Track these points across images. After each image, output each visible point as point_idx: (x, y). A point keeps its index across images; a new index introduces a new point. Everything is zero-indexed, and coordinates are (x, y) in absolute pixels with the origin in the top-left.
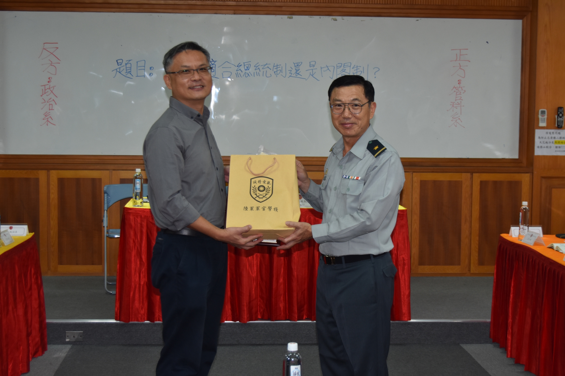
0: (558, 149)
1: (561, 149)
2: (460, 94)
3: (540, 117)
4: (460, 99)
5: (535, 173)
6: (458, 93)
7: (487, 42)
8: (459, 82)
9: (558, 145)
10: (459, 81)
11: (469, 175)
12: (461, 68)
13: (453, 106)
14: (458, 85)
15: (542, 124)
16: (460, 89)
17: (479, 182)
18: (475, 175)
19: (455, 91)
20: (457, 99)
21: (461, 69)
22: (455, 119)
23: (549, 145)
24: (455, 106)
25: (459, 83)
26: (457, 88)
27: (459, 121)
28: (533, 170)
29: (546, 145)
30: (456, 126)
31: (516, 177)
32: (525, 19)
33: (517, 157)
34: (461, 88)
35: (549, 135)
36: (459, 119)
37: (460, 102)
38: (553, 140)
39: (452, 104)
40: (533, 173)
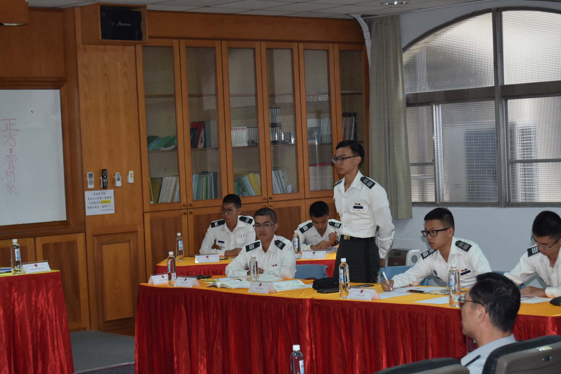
0: (105, 208)
1: (106, 208)
2: (12, 163)
3: (88, 179)
4: (12, 167)
5: (88, 232)
6: (10, 162)
7: (32, 112)
8: (10, 151)
9: (104, 204)
10: (10, 150)
11: (32, 239)
12: (11, 137)
13: (7, 174)
14: (10, 154)
15: (90, 186)
16: (12, 158)
17: (42, 245)
18: (38, 239)
19: (8, 160)
20: (10, 167)
21: (12, 138)
22: (10, 187)
23: (96, 205)
24: (9, 174)
25: (11, 152)
26: (9, 157)
27: (13, 189)
28: (85, 230)
29: (94, 205)
30: (11, 194)
31: (72, 237)
32: (62, 88)
33: (64, 218)
34: (13, 156)
35: (96, 196)
36: (13, 186)
37: (13, 171)
38: (100, 200)
39: (6, 172)
40: (85, 232)
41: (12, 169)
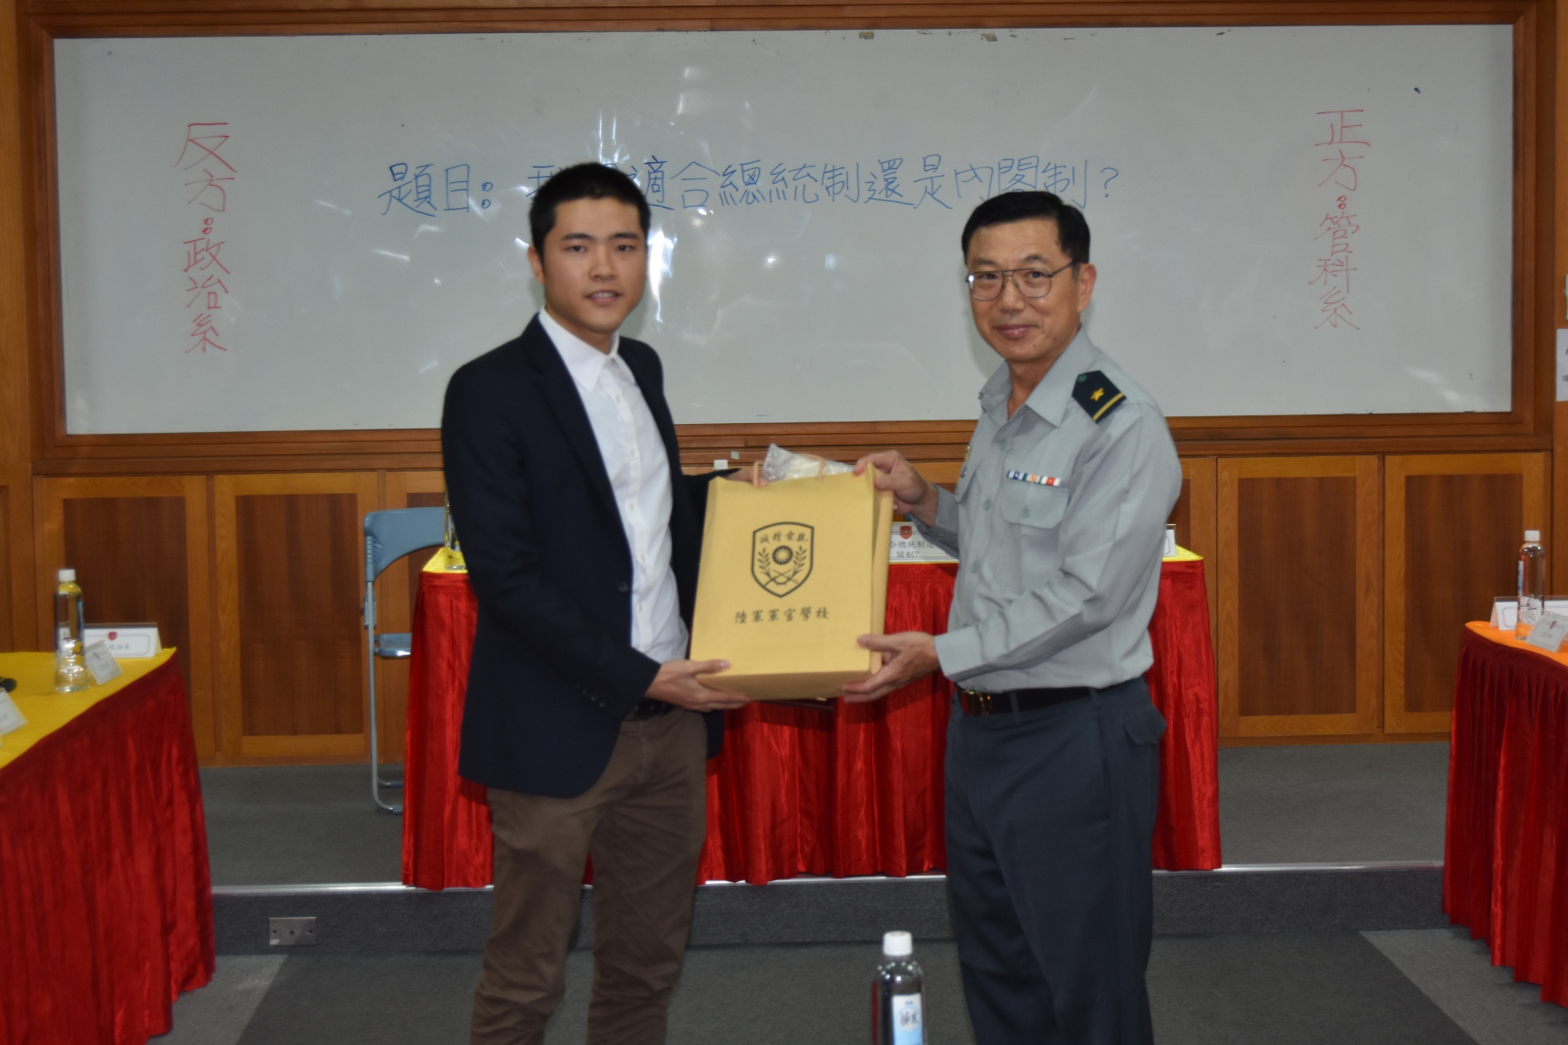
2: (1345, 236)
4: (1344, 250)
5: (1559, 449)
6: (1338, 235)
7: (1416, 89)
8: (1339, 203)
10: (1340, 199)
11: (1374, 460)
12: (1344, 163)
13: (1325, 269)
14: (1338, 212)
17: (1403, 480)
18: (1391, 460)
19: (1329, 229)
20: (1336, 249)
21: (1345, 166)
22: (1332, 307)
24: (1330, 268)
25: (1340, 206)
26: (1335, 220)
27: (1342, 311)
28: (1552, 443)
30: (1335, 326)
31: (1505, 463)
32: (1521, 21)
33: (1505, 406)
34: (1347, 217)
36: (1343, 305)
37: (1343, 259)
39: (1322, 263)
40: (1552, 451)
41: (1342, 256)
